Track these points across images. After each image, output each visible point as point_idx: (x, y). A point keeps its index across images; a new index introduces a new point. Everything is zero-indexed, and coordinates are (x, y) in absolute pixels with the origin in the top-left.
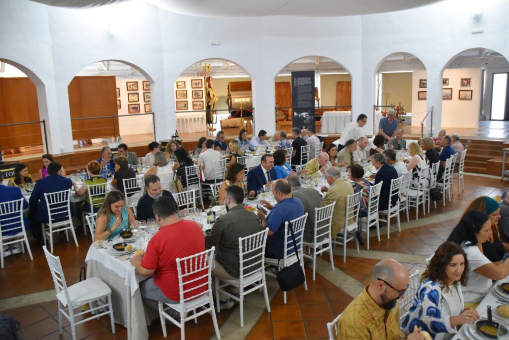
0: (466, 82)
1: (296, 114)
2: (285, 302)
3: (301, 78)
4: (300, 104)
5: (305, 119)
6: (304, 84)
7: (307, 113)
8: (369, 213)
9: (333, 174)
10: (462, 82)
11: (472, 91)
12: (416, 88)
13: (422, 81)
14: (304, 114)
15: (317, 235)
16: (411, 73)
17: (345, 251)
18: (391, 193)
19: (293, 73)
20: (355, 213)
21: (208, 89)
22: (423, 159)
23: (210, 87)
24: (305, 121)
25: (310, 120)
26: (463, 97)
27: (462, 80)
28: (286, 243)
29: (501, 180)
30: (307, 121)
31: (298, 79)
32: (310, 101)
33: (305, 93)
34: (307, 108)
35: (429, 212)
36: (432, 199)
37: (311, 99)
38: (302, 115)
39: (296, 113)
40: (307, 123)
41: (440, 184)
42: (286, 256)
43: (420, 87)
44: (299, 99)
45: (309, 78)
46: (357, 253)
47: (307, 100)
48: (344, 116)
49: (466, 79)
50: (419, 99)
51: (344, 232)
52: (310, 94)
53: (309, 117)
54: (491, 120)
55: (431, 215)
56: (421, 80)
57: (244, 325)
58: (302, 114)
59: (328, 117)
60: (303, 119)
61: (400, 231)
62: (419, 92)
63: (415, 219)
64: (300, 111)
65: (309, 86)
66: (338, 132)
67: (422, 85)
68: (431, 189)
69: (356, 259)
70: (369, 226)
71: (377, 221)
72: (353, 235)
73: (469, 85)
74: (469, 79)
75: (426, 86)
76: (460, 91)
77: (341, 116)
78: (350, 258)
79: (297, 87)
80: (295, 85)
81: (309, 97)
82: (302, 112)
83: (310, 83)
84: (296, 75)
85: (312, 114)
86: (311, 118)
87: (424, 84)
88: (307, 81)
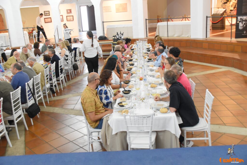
0: (70, 11)
2: (33, 124)
8: (53, 78)
9: (33, 60)
10: (67, 11)
11: (73, 16)
13: (45, 12)
15: (36, 90)
16: (38, 7)
17: (48, 97)
18: (59, 67)
20: (47, 79)
22: (67, 50)
26: (69, 20)
27: (67, 10)
28: (27, 94)
35: (74, 76)
36: (74, 70)
41: (76, 62)
42: (28, 101)
46: (52, 99)
48: (4, 36)
49: (69, 10)
50: (45, 22)
51: (45, 88)
54: (83, 31)
55: (75, 78)
57: (20, 138)
61: (66, 86)
62: (45, 18)
63: (70, 80)
67: (46, 15)
68: (73, 65)
69: (54, 101)
70: (54, 85)
71: (56, 82)
72: (49, 89)
73: (71, 13)
74: (71, 10)
75: (48, 15)
76: (67, 16)
77: (2, 37)
78: (49, 101)
87: (47, 13)
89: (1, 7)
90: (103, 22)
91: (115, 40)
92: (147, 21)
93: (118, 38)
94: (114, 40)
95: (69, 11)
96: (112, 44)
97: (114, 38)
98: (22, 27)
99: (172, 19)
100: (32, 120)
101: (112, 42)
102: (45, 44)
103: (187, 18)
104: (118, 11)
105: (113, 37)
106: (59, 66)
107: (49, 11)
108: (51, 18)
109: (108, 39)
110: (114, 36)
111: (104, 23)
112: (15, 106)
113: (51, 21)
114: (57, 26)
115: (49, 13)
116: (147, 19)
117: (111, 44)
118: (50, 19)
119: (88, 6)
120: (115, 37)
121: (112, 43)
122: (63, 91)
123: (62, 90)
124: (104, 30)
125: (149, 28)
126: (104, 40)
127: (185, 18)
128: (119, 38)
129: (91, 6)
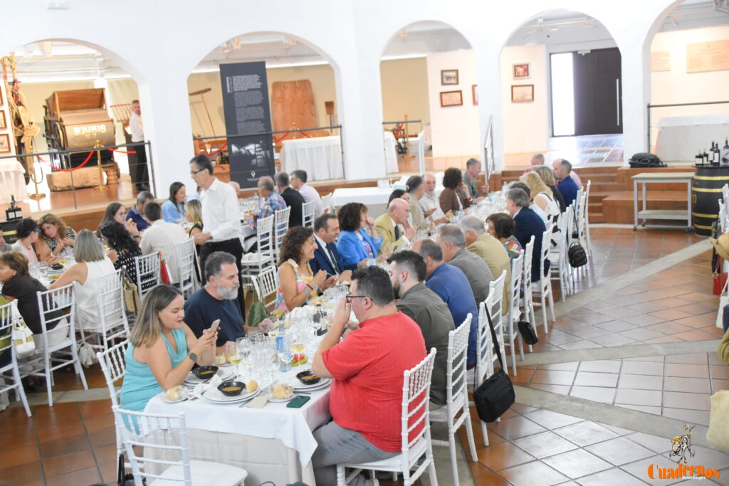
0: (522, 70)
1: (234, 149)
2: (487, 443)
3: (239, 77)
4: (243, 129)
5: (254, 156)
6: (246, 89)
7: (257, 145)
10: (515, 71)
11: (533, 86)
12: (435, 87)
13: (445, 74)
14: (251, 148)
16: (424, 59)
17: (513, 354)
18: (543, 255)
19: (222, 66)
21: (15, 107)
22: (551, 199)
23: (19, 104)
24: (254, 161)
25: (264, 158)
26: (519, 98)
27: (515, 67)
29: (635, 230)
30: (259, 161)
31: (235, 78)
32: (262, 121)
33: (249, 106)
34: (256, 135)
36: (573, 266)
37: (262, 117)
38: (248, 151)
39: (236, 146)
40: (259, 165)
42: (480, 362)
43: (443, 84)
44: (238, 119)
45: (256, 77)
46: (521, 360)
47: (256, 120)
49: (521, 66)
50: (442, 106)
52: (260, 108)
53: (263, 153)
54: (553, 136)
56: (443, 72)
58: (247, 148)
59: (295, 151)
60: (250, 157)
61: (554, 319)
62: (441, 93)
64: (242, 141)
65: (258, 91)
66: (317, 178)
67: (445, 81)
68: (570, 249)
69: (527, 368)
70: (528, 311)
71: (532, 304)
72: (517, 327)
73: (528, 75)
74: (527, 66)
75: (453, 81)
76: (512, 87)
77: (321, 148)
78: (518, 368)
79: (232, 95)
80: (229, 91)
81: (259, 112)
82: (247, 144)
83: (258, 85)
84: (229, 71)
85: (267, 146)
86: (266, 154)
87: (448, 78)
88: (252, 81)
89: (329, 58)
90: (649, 107)
91: (705, 171)
93: (716, 160)
94: (701, 169)
95: (520, 70)
96: (689, 182)
97: (699, 161)
98: (381, 120)
100: (484, 426)
101: (692, 174)
102: (469, 174)
104: (695, 66)
105: (697, 157)
106: (543, 251)
107: (457, 71)
108: (460, 92)
109: (666, 166)
110: (700, 157)
111: (652, 109)
112: (455, 377)
113: (461, 100)
114: (491, 118)
115: (457, 77)
117: (686, 184)
118: (458, 95)
119: (579, 53)
120: (705, 158)
121: (692, 179)
122: (547, 337)
123: (547, 332)
124: (649, 135)
126: (652, 166)
128: (722, 163)
129: (589, 52)
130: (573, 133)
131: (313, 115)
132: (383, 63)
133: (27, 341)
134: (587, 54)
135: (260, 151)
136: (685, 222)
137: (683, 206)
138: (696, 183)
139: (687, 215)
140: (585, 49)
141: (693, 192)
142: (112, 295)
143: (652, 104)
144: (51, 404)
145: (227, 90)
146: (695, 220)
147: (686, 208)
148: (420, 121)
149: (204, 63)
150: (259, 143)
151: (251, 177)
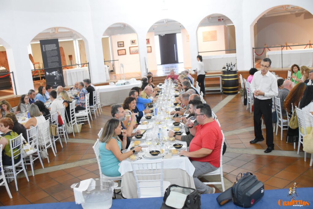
1: (47, 73)
3: (48, 45)
4: (50, 66)
5: (56, 76)
6: (51, 50)
7: (56, 72)
11: (151, 47)
12: (116, 48)
13: (119, 43)
14: (54, 73)
19: (41, 41)
24: (55, 78)
25: (59, 77)
30: (57, 78)
31: (46, 46)
32: (58, 62)
33: (52, 56)
34: (56, 68)
37: (58, 61)
38: (53, 74)
40: (57, 79)
43: (118, 47)
44: (48, 62)
45: (55, 45)
47: (56, 62)
48: (82, 71)
50: (119, 55)
52: (57, 57)
53: (59, 75)
56: (118, 42)
58: (53, 73)
59: (70, 73)
60: (54, 76)
62: (118, 50)
64: (50, 70)
65: (55, 51)
67: (119, 46)
73: (149, 43)
74: (149, 39)
75: (122, 45)
77: (80, 72)
79: (45, 52)
80: (44, 51)
81: (57, 59)
82: (52, 71)
83: (56, 48)
84: (43, 43)
85: (61, 72)
86: (60, 75)
87: (121, 44)
88: (53, 47)
89: (83, 37)
91: (226, 73)
92: (254, 49)
93: (229, 69)
94: (224, 72)
95: (147, 41)
96: (220, 77)
97: (224, 70)
98: (104, 60)
99: (269, 48)
101: (221, 74)
103: (289, 46)
104: (205, 39)
107: (123, 42)
108: (125, 49)
110: (224, 68)
113: (126, 53)
115: (123, 44)
116: (254, 48)
117: (219, 78)
118: (124, 51)
119: (161, 35)
121: (222, 76)
125: (255, 59)
127: (287, 46)
128: (231, 70)
129: (164, 35)
130: (160, 64)
131: (64, 61)
132: (103, 38)
133: (31, 150)
134: (164, 36)
135: (58, 74)
136: (220, 91)
137: (219, 85)
138: (223, 77)
139: (220, 88)
140: (163, 34)
141: (222, 80)
142: (46, 130)
143: (199, 52)
144: (34, 175)
145: (43, 50)
146: (224, 90)
147: (220, 86)
148: (118, 60)
149: (34, 40)
150: (57, 71)
151: (55, 84)
